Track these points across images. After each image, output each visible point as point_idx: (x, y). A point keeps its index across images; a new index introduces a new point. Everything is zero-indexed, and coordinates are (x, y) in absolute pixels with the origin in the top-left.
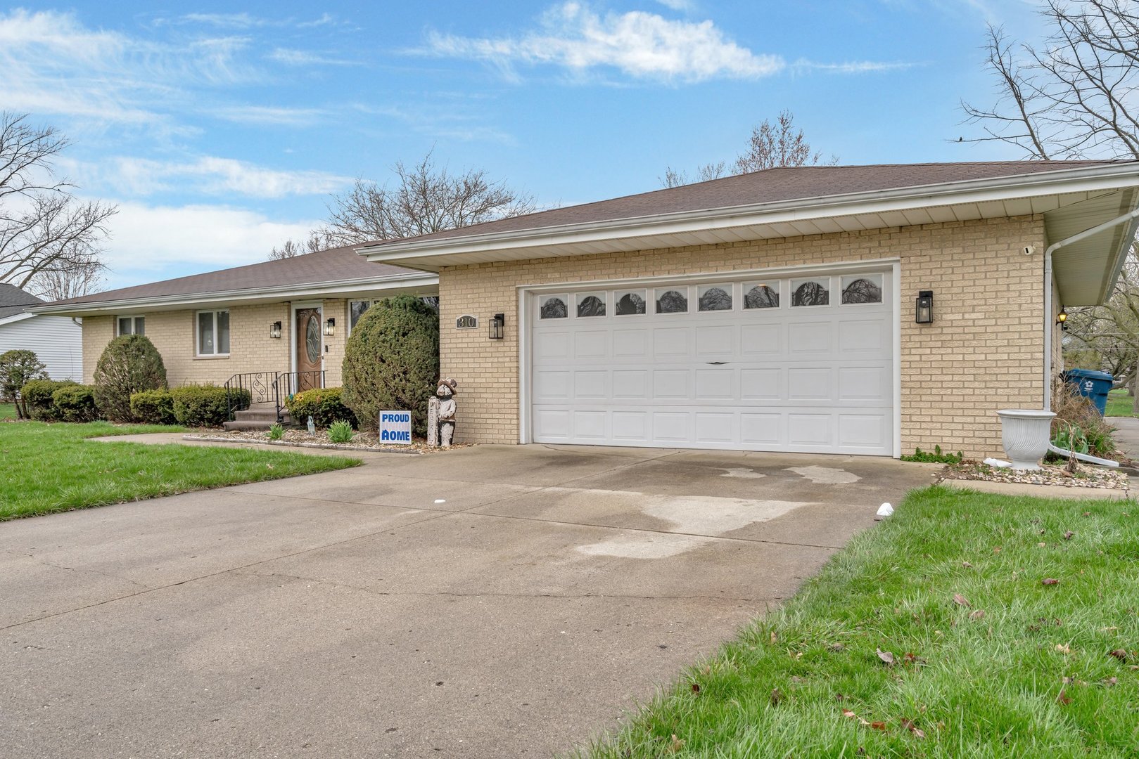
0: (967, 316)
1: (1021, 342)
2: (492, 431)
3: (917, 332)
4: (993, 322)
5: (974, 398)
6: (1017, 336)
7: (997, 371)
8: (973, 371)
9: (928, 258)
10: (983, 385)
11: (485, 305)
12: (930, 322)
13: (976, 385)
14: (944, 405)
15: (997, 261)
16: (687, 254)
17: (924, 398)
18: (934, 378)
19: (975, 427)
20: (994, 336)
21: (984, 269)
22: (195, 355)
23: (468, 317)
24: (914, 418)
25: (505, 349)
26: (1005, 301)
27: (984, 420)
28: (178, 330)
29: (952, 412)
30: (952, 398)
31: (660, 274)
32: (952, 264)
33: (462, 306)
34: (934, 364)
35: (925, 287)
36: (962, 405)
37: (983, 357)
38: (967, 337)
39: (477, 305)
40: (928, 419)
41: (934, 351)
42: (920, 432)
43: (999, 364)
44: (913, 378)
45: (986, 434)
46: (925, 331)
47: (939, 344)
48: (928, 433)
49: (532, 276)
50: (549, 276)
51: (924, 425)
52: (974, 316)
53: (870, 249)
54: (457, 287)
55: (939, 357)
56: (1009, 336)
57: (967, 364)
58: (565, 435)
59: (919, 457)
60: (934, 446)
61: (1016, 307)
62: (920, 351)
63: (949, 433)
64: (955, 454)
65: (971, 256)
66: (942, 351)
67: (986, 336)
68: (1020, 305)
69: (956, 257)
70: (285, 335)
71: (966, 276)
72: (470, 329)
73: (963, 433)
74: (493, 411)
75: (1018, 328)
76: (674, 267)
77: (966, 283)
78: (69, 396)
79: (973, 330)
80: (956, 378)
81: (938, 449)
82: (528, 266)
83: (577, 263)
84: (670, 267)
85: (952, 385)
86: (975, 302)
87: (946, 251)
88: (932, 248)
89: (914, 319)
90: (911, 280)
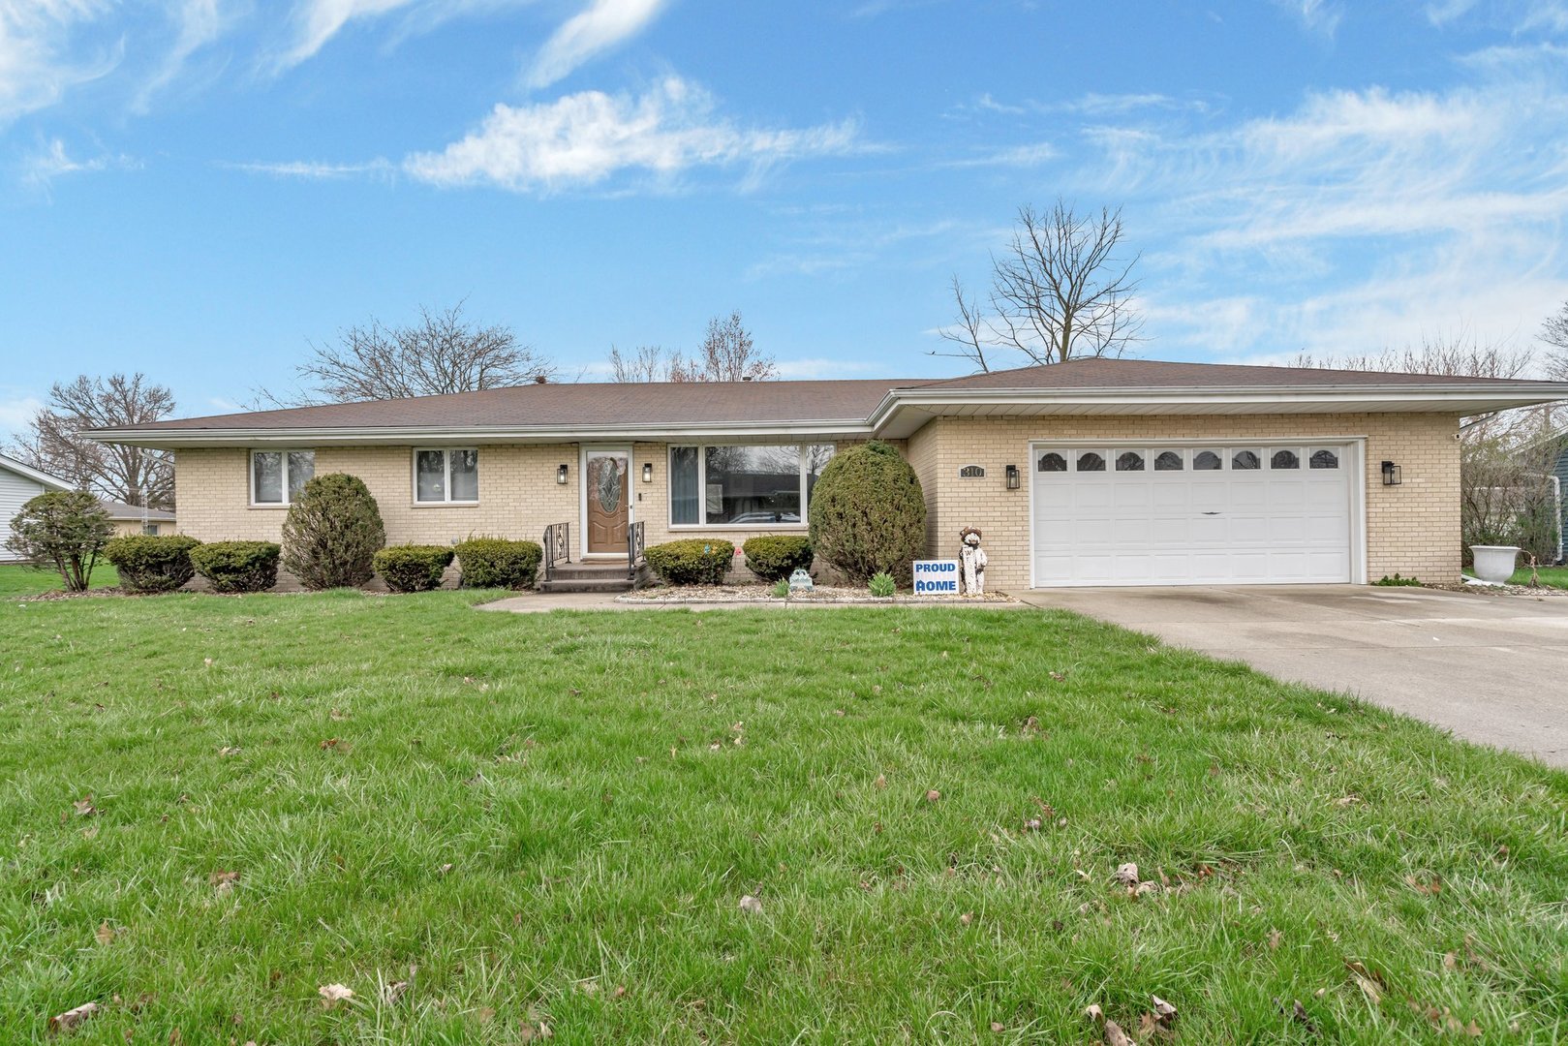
0: (1413, 480)
1: (1448, 499)
2: (1001, 578)
3: (1381, 491)
4: (1430, 485)
5: (1419, 539)
6: (1445, 495)
7: (1433, 519)
8: (1417, 520)
9: (1387, 438)
10: (1424, 529)
11: (993, 456)
12: (1391, 483)
13: (1420, 529)
14: (1399, 544)
15: (1432, 442)
16: (1201, 422)
17: (1386, 539)
18: (1392, 525)
19: (1420, 559)
20: (1430, 495)
21: (1424, 447)
22: (412, 503)
23: (975, 467)
24: (1379, 554)
25: (1016, 499)
26: (1437, 471)
27: (1425, 554)
28: (382, 471)
29: (1405, 549)
30: (1404, 539)
31: (1175, 437)
32: (1403, 443)
33: (966, 456)
34: (1392, 515)
35: (1386, 459)
36: (1411, 544)
37: (1424, 510)
38: (1414, 495)
39: (983, 456)
40: (1389, 554)
41: (1392, 505)
42: (1384, 564)
43: (1435, 514)
44: (1378, 525)
45: (1427, 564)
46: (1386, 490)
47: (1395, 500)
48: (1389, 564)
49: (1047, 432)
50: (1065, 432)
51: (1386, 559)
52: (1418, 480)
53: (1347, 427)
54: (960, 437)
55: (1395, 510)
56: (1441, 495)
57: (1414, 515)
58: (1068, 579)
59: (1386, 582)
60: (1394, 574)
61: (1444, 475)
62: (1383, 505)
63: (1403, 564)
64: (1410, 579)
65: (1416, 438)
66: (1397, 505)
67: (1426, 495)
68: (1447, 474)
69: (1406, 438)
70: (573, 480)
71: (1413, 452)
72: (976, 480)
73: (1411, 564)
74: (1003, 558)
75: (1446, 490)
76: (1188, 431)
77: (1413, 457)
78: (229, 556)
79: (1418, 490)
80: (1407, 524)
81: (1397, 576)
82: (1043, 422)
83: (1095, 422)
84: (1184, 431)
85: (1404, 530)
86: (1419, 471)
87: (1400, 433)
88: (1390, 430)
89: (1381, 481)
90: (1377, 452)
